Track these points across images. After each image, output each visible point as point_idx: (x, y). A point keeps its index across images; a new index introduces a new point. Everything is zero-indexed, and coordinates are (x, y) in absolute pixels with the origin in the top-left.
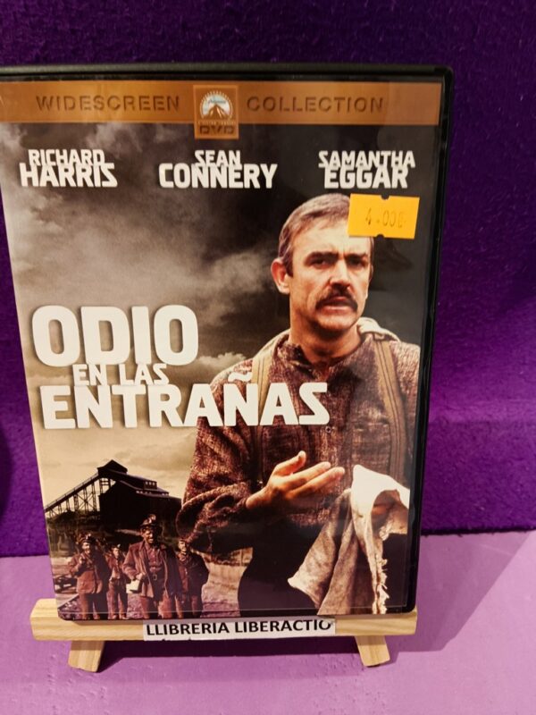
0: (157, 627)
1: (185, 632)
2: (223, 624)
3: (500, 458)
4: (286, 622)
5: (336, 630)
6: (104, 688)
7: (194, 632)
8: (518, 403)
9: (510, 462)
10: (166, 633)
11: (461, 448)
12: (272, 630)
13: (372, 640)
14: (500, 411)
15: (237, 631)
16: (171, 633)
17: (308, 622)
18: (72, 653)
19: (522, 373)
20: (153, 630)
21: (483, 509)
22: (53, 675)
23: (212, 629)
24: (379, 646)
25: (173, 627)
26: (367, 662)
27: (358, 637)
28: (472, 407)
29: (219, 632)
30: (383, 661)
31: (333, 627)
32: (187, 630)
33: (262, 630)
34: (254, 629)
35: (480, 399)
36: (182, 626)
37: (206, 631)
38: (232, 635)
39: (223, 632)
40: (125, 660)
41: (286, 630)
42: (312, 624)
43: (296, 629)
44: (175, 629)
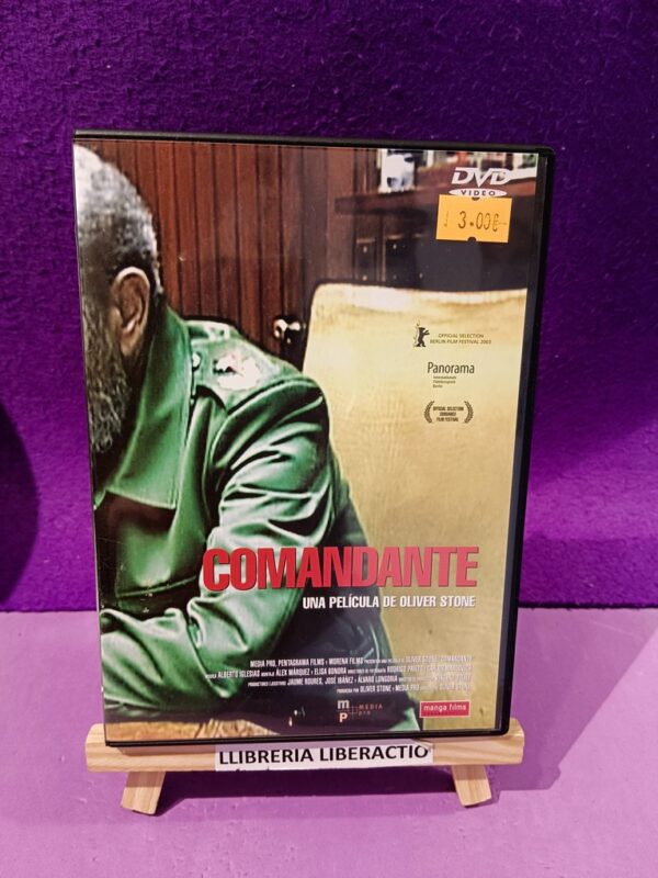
0: (231, 754)
1: (263, 760)
2: (307, 751)
4: (378, 748)
5: (435, 758)
7: (273, 761)
10: (241, 762)
12: (361, 758)
13: (471, 772)
15: (322, 759)
17: (402, 748)
18: (127, 791)
20: (226, 757)
23: (293, 756)
24: (479, 781)
25: (250, 754)
26: (466, 801)
27: (456, 766)
29: (302, 760)
30: (483, 800)
31: (430, 755)
32: (265, 758)
33: (350, 758)
34: (341, 756)
36: (260, 753)
37: (287, 759)
38: (316, 764)
39: (307, 761)
41: (378, 758)
42: (406, 751)
43: (388, 756)
44: (252, 756)
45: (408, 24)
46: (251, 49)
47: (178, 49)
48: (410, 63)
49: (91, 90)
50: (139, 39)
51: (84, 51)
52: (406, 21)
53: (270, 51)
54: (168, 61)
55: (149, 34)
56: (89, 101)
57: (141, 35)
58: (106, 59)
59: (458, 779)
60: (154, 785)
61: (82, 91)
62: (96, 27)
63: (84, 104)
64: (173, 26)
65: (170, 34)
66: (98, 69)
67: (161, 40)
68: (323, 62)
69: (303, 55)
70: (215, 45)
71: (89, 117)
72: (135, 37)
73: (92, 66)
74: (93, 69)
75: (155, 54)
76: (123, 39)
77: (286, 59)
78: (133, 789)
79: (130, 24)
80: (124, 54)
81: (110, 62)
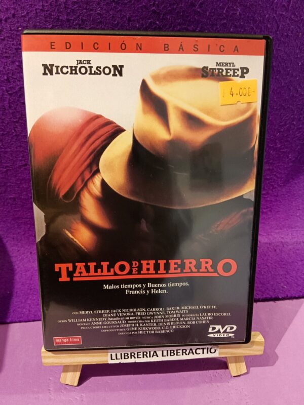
0: (116, 355)
1: (133, 357)
2: (155, 352)
3: (290, 261)
4: (191, 349)
5: (219, 354)
6: (83, 395)
7: (138, 357)
8: (297, 231)
9: (296, 262)
10: (121, 359)
11: (269, 256)
12: (183, 355)
13: (237, 359)
14: (288, 235)
15: (163, 356)
16: (125, 358)
17: (203, 349)
19: (298, 214)
20: (114, 356)
21: (285, 287)
22: (51, 389)
23: (148, 355)
24: (241, 364)
25: (126, 355)
26: (234, 374)
27: (229, 357)
28: (272, 234)
29: (153, 357)
30: (243, 373)
31: (217, 352)
32: (134, 356)
33: (177, 355)
34: (172, 354)
35: (276, 229)
36: (131, 354)
37: (145, 356)
38: (160, 358)
39: (155, 357)
40: (93, 378)
41: (191, 354)
42: (205, 351)
43: (196, 353)
44: (127, 356)
45: (183, 5)
46: (99, 19)
47: (58, 19)
48: (183, 27)
49: (10, 41)
50: (37, 13)
51: (6, 20)
52: (182, 4)
53: (109, 19)
54: (53, 25)
55: (42, 10)
56: (9, 48)
57: (38, 11)
58: (18, 25)
59: (230, 363)
60: (77, 371)
61: (5, 42)
62: (12, 6)
63: (6, 49)
64: (56, 6)
65: (54, 11)
66: (14, 30)
67: (50, 14)
68: (138, 26)
69: (127, 22)
70: (79, 16)
71: (10, 56)
72: (34, 12)
73: (11, 28)
74: (11, 30)
75: (46, 21)
76: (28, 13)
77: (118, 24)
78: (66, 373)
79: (31, 5)
80: (28, 21)
81: (21, 26)
